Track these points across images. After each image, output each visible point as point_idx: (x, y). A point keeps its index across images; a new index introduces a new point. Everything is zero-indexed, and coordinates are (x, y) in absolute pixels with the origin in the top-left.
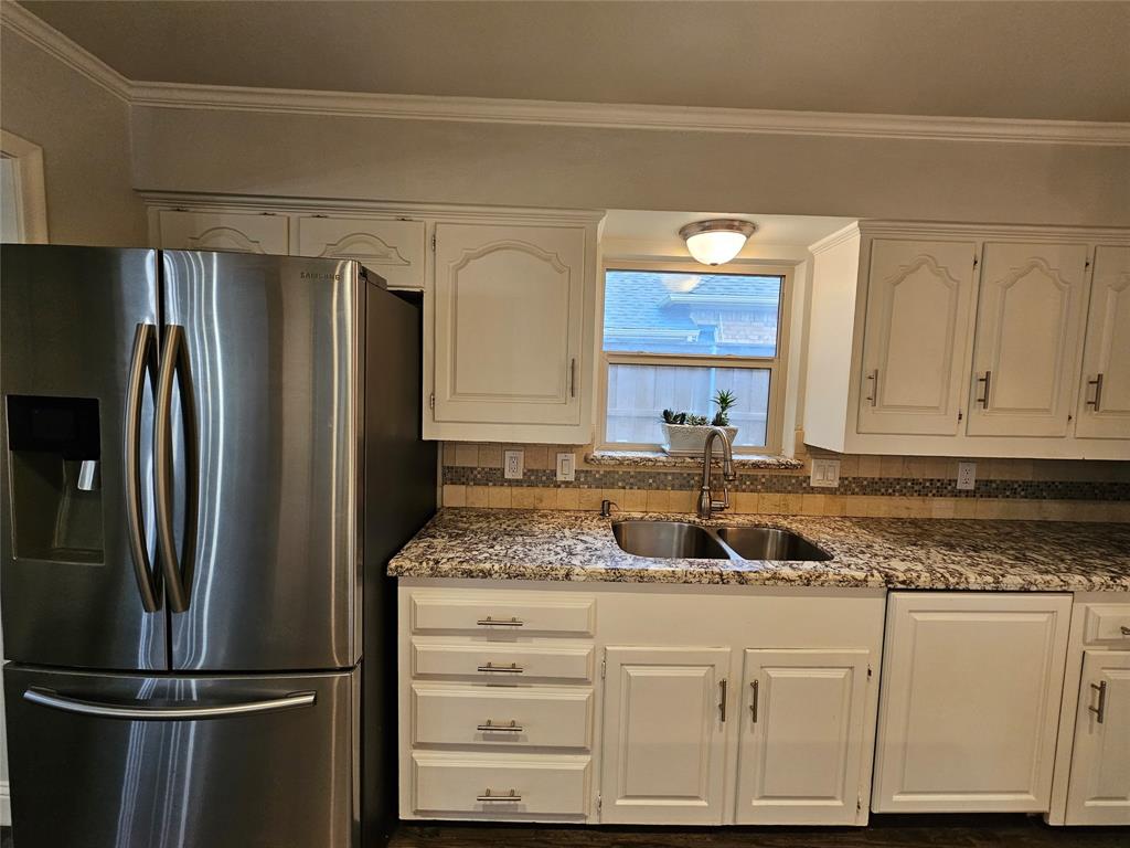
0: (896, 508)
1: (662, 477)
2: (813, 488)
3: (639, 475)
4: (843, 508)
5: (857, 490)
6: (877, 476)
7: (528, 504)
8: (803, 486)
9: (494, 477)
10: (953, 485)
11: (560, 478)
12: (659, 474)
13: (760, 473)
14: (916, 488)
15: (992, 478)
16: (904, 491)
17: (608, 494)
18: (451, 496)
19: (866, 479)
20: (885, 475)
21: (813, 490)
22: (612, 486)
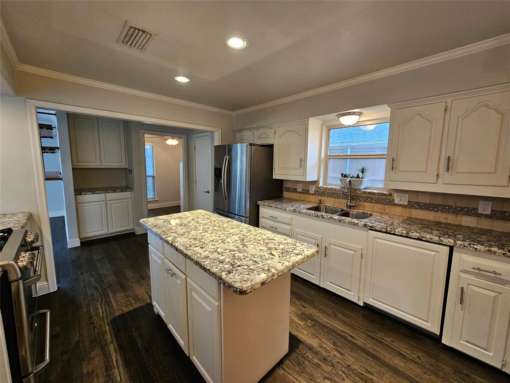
0: (439, 217)
1: (339, 195)
2: (396, 204)
3: (332, 193)
4: (410, 214)
5: (417, 207)
6: (428, 202)
7: (303, 199)
8: (392, 203)
9: (295, 191)
10: (476, 211)
11: (310, 192)
12: (338, 193)
13: (373, 196)
14: (451, 210)
15: (504, 210)
16: (444, 210)
17: (322, 198)
18: (286, 194)
19: (422, 203)
20: (432, 202)
21: (396, 205)
22: (324, 196)
